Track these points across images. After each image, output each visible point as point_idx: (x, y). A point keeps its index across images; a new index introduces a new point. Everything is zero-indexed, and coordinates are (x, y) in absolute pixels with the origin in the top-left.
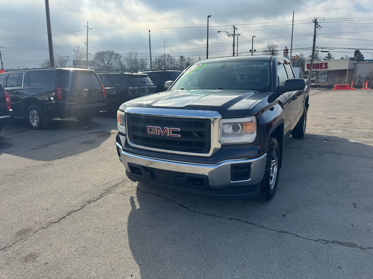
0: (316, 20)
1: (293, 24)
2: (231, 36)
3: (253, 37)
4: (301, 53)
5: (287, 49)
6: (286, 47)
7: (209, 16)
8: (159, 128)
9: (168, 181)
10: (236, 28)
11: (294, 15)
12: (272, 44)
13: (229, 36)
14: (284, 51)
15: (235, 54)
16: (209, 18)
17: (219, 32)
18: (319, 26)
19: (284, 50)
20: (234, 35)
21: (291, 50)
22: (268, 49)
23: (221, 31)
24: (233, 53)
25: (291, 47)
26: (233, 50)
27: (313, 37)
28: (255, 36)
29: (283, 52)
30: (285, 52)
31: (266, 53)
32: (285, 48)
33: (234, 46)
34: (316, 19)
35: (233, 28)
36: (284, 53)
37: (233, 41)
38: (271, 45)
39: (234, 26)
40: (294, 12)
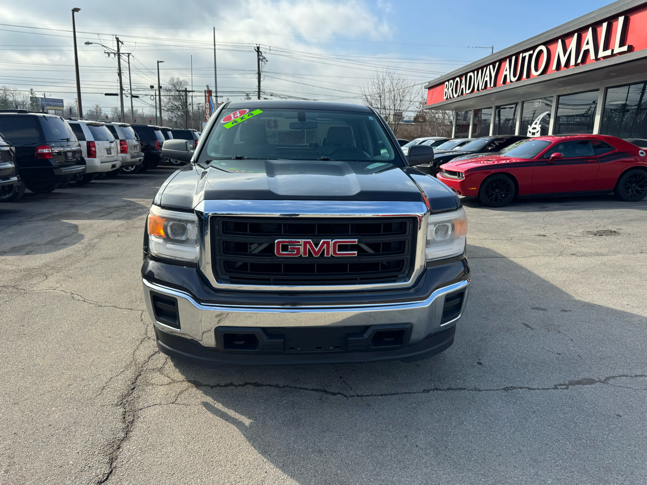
0: (258, 48)
1: (215, 49)
2: (112, 55)
3: (158, 62)
4: (228, 99)
5: (210, 89)
6: (207, 86)
7: (76, 10)
8: (309, 243)
9: (320, 348)
10: (121, 42)
11: (214, 33)
12: (178, 79)
13: (109, 54)
14: (205, 93)
15: (123, 89)
16: (75, 13)
17: (87, 43)
18: (264, 58)
19: (205, 91)
20: (119, 54)
21: (216, 92)
22: (171, 86)
23: (92, 43)
24: (119, 88)
25: (216, 87)
26: (119, 82)
27: (257, 75)
28: (161, 62)
29: (203, 94)
30: (207, 95)
31: (168, 94)
32: (206, 89)
33: (120, 74)
34: (258, 46)
35: (116, 40)
36: (205, 96)
37: (117, 65)
38: (175, 81)
39: (117, 37)
40: (214, 28)
